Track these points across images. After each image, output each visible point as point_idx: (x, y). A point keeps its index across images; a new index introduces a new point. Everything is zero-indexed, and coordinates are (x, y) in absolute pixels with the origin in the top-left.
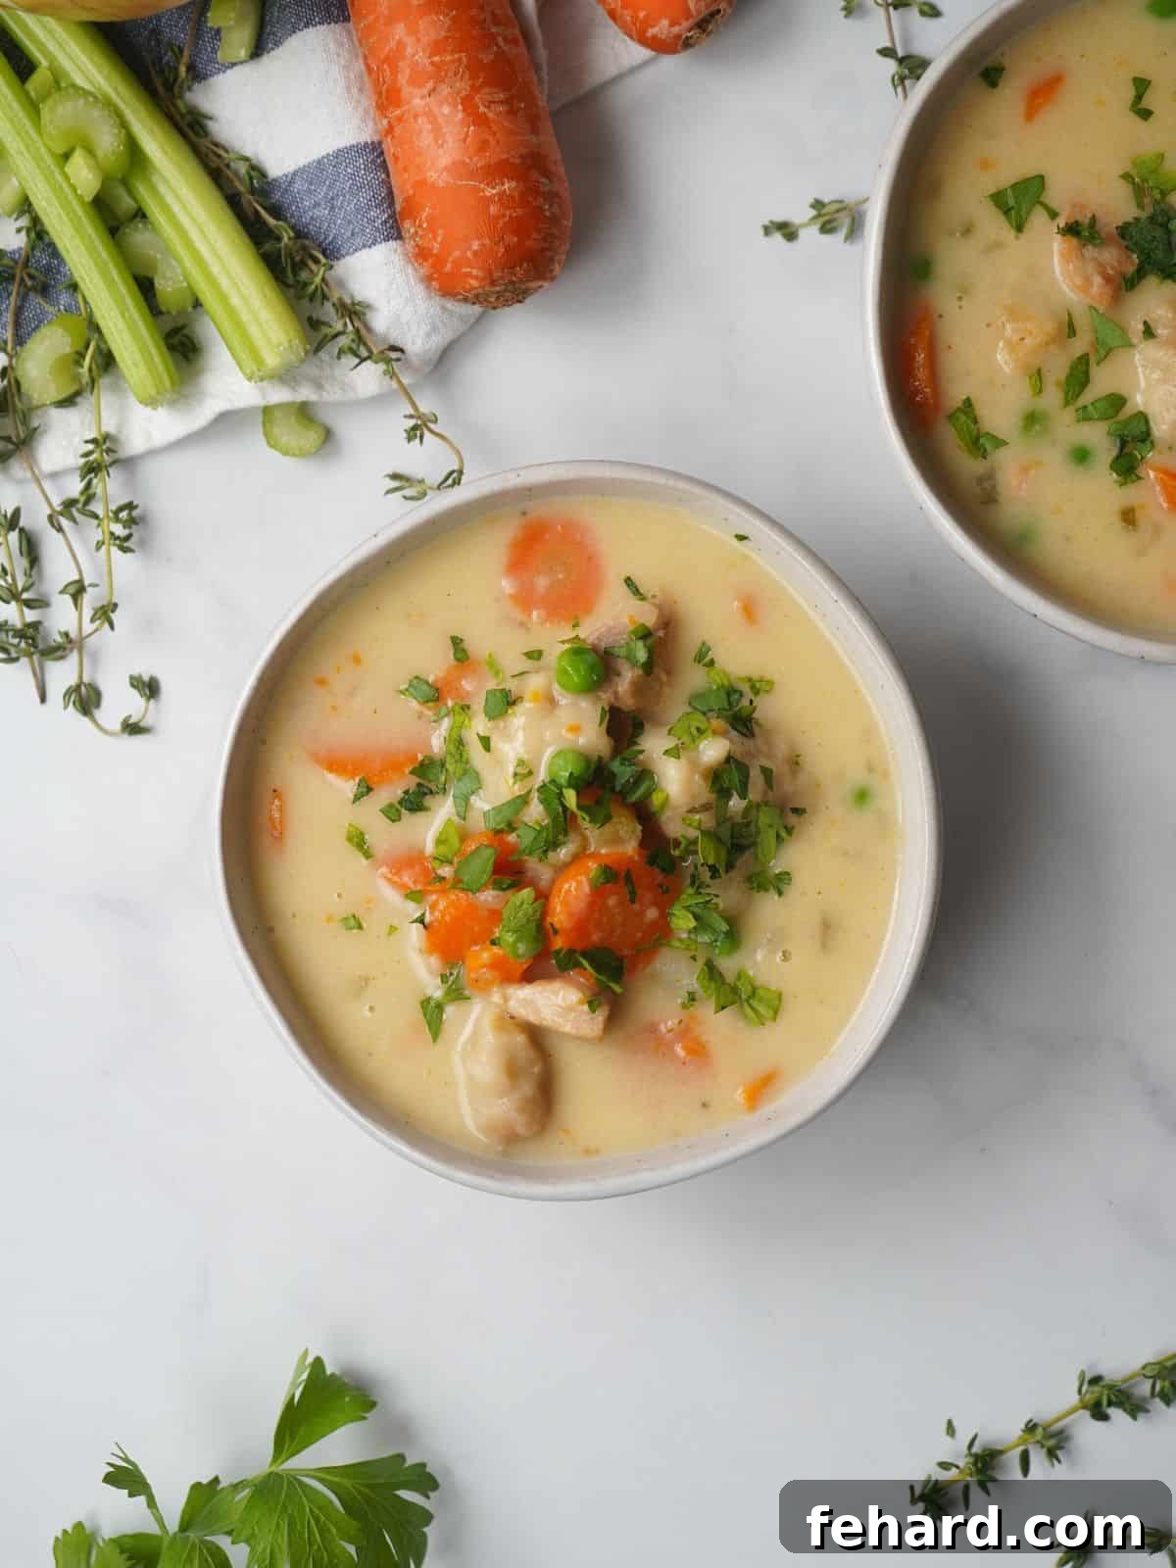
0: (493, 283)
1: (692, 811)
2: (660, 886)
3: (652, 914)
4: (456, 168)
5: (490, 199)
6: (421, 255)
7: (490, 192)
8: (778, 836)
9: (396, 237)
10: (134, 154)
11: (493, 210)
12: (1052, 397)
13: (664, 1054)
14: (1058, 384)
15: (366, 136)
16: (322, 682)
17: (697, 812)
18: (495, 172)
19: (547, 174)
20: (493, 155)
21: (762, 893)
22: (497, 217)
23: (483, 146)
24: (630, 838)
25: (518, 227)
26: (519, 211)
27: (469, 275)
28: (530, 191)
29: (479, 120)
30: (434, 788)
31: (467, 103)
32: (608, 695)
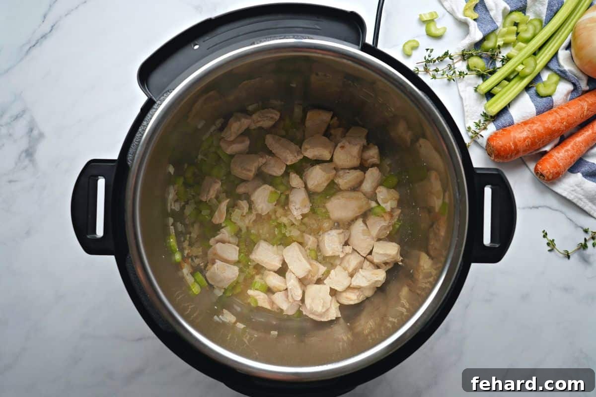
0: (493, 147)
4: (515, 137)
5: (510, 144)
6: (496, 134)
7: (511, 143)
9: (497, 130)
10: (523, 78)
11: (508, 145)
15: (515, 122)
18: (515, 144)
19: (516, 154)
20: (519, 144)
22: (506, 145)
23: (520, 141)
25: (505, 150)
26: (508, 149)
27: (493, 143)
28: (512, 151)
29: (524, 140)
31: (527, 137)
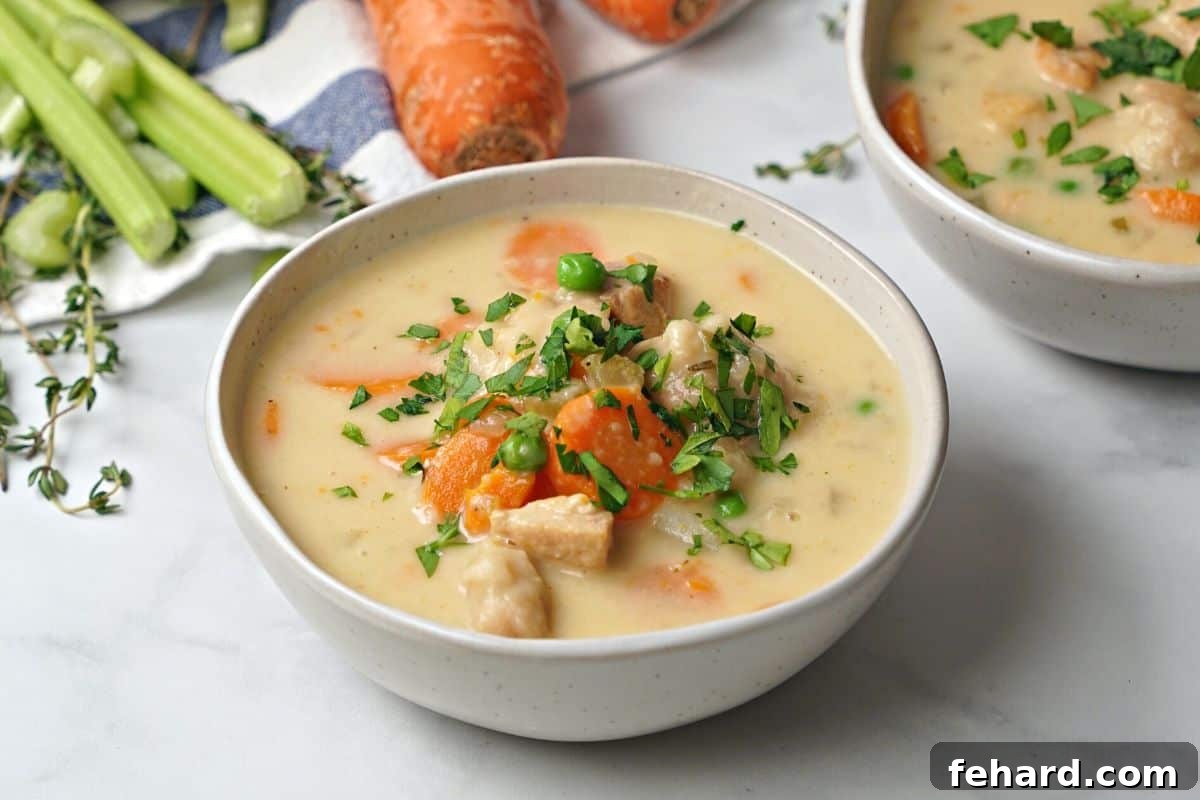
1: (694, 369)
2: (663, 437)
3: (655, 458)
8: (783, 426)
12: (1036, 150)
13: (670, 590)
14: (1041, 140)
16: (321, 329)
17: (699, 370)
21: (768, 473)
24: (633, 380)
30: (433, 397)
32: (610, 298)
